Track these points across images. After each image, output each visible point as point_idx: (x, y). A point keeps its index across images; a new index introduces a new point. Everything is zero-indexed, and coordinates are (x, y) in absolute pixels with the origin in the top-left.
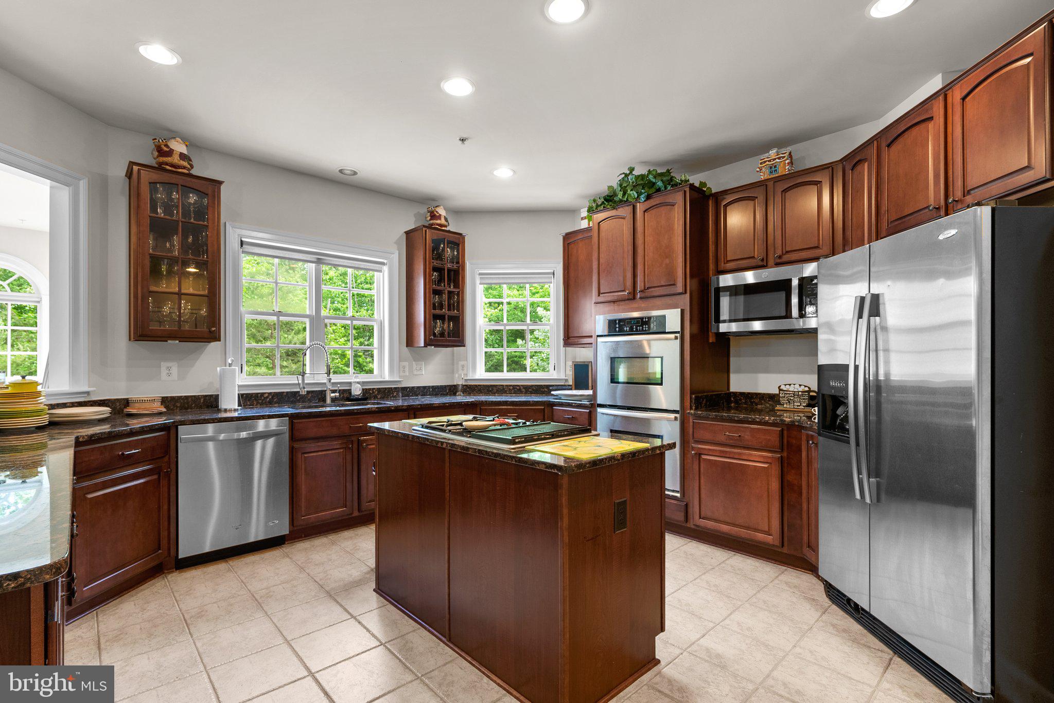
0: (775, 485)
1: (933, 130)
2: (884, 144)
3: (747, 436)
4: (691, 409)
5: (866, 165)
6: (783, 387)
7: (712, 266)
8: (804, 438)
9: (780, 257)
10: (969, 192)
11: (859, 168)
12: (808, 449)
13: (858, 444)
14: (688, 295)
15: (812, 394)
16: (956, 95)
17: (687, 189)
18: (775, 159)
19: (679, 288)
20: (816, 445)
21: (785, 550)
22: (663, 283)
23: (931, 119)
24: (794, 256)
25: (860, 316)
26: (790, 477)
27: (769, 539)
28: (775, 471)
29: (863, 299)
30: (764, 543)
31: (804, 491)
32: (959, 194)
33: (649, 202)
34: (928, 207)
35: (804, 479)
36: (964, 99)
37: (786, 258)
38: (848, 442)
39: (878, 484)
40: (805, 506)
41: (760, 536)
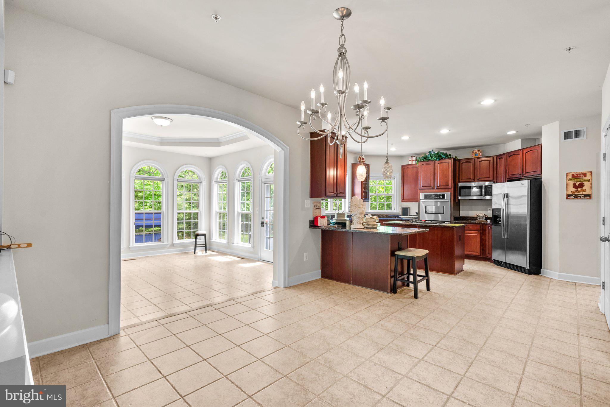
0: (479, 240)
1: (520, 157)
2: (508, 156)
3: (471, 227)
4: (453, 220)
5: (503, 159)
6: (478, 215)
7: (457, 180)
8: (487, 227)
9: (478, 179)
10: (527, 173)
11: (501, 159)
12: (489, 229)
13: (503, 226)
14: (453, 189)
15: (486, 217)
16: (524, 152)
17: (453, 159)
18: (477, 152)
19: (450, 186)
20: (491, 228)
21: (481, 256)
22: (444, 185)
23: (519, 154)
24: (483, 179)
25: (504, 198)
26: (483, 237)
27: (477, 254)
28: (479, 236)
29: (505, 194)
30: (475, 255)
31: (487, 240)
32: (525, 173)
33: (440, 161)
34: (518, 174)
35: (487, 237)
36: (526, 153)
37: (480, 180)
38: (501, 226)
39: (508, 234)
40: (487, 244)
41: (474, 253)
